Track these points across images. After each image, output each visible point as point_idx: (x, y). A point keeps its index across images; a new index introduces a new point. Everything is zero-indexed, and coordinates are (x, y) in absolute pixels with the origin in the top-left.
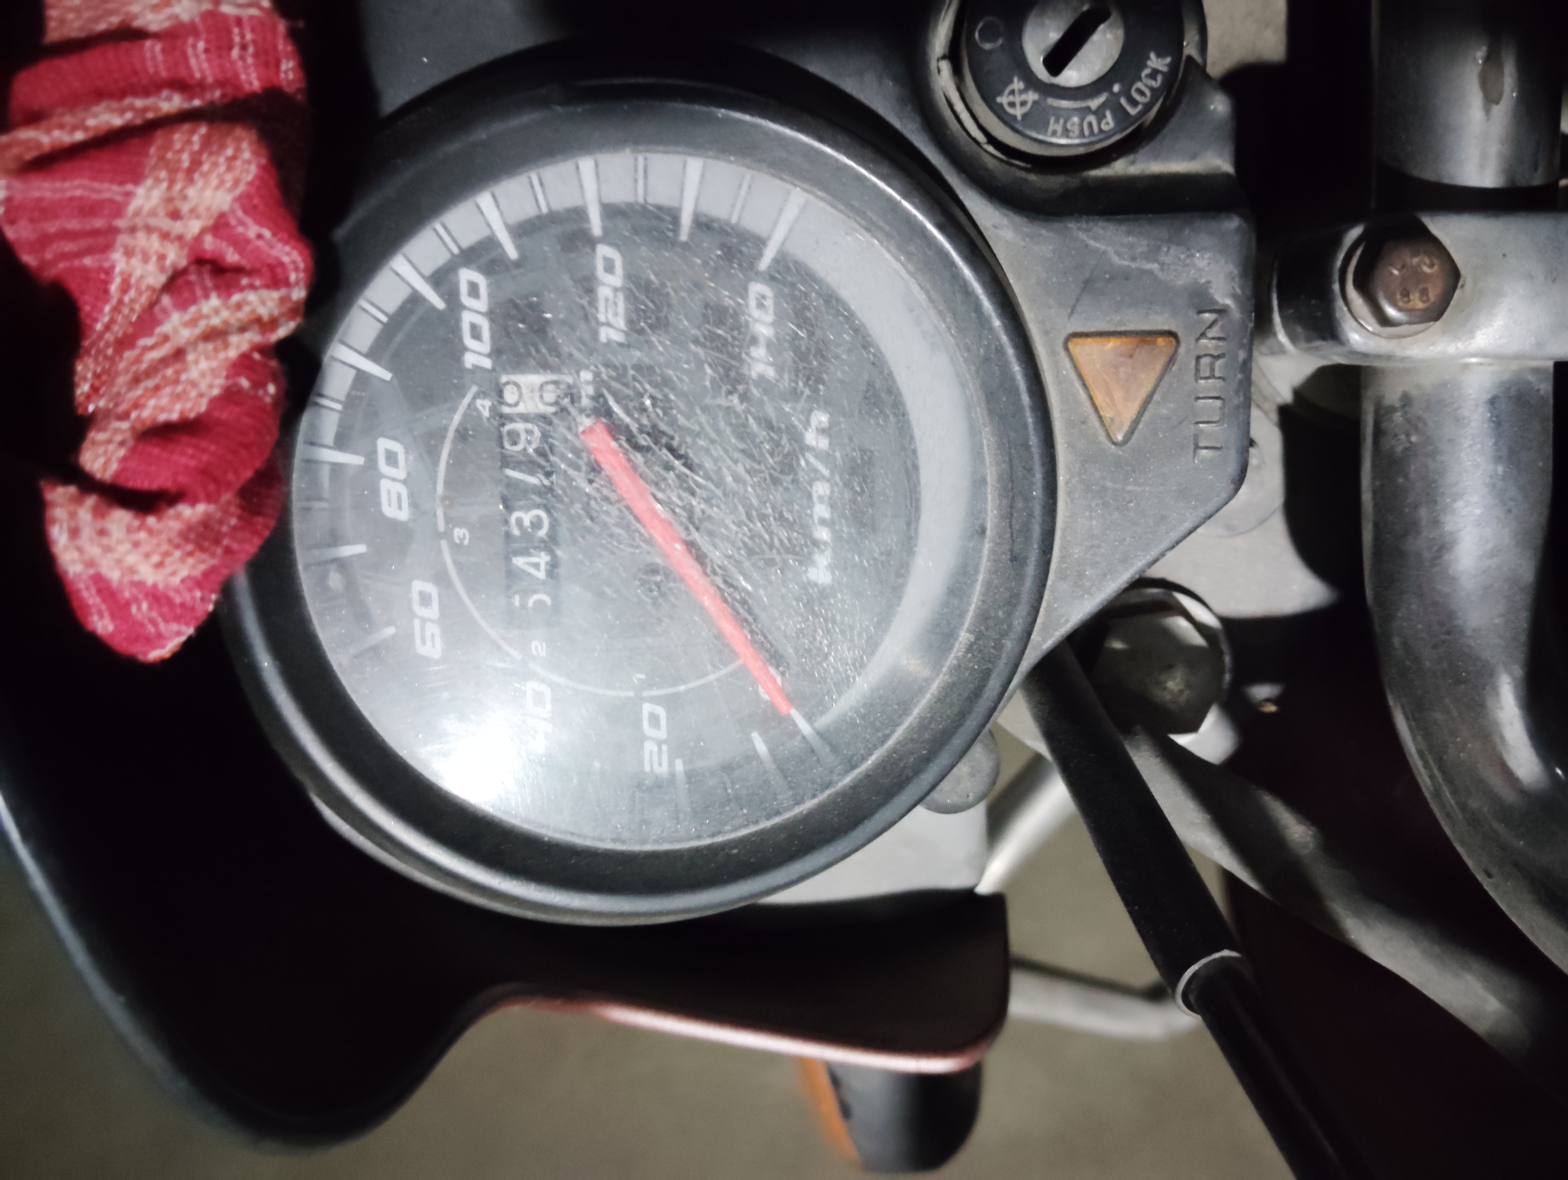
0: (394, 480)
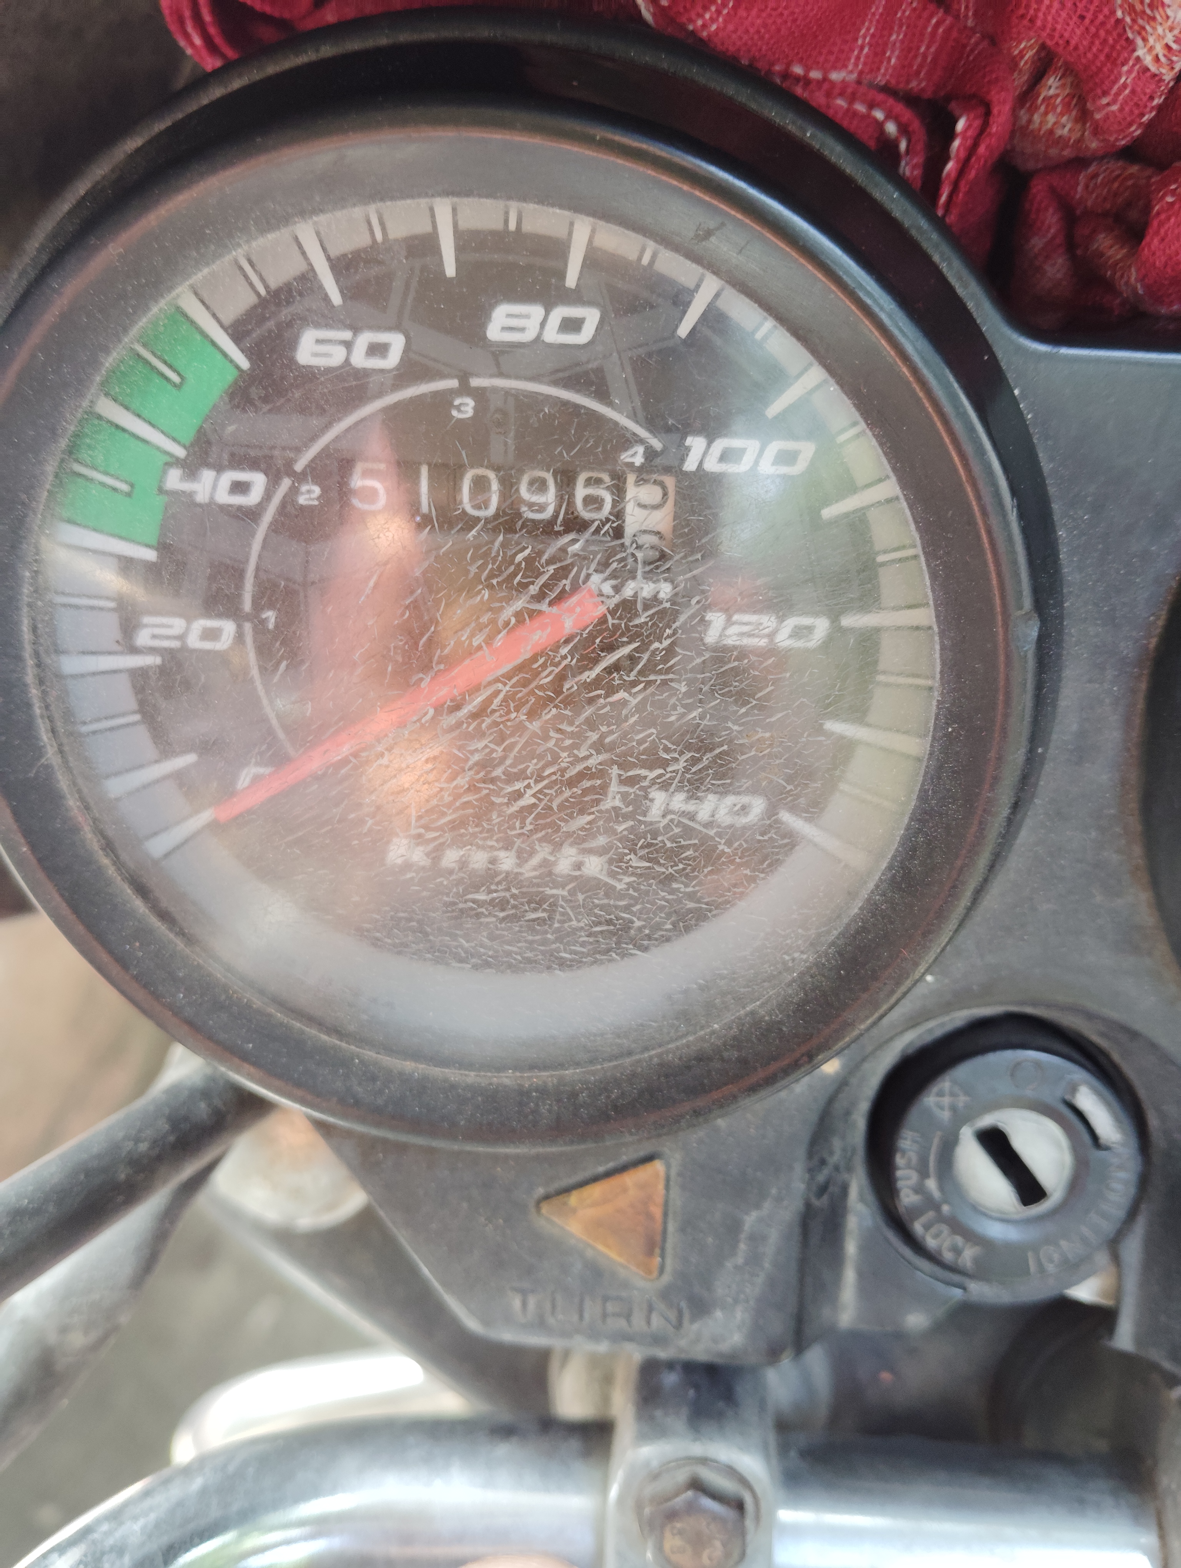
0: (543, 324)
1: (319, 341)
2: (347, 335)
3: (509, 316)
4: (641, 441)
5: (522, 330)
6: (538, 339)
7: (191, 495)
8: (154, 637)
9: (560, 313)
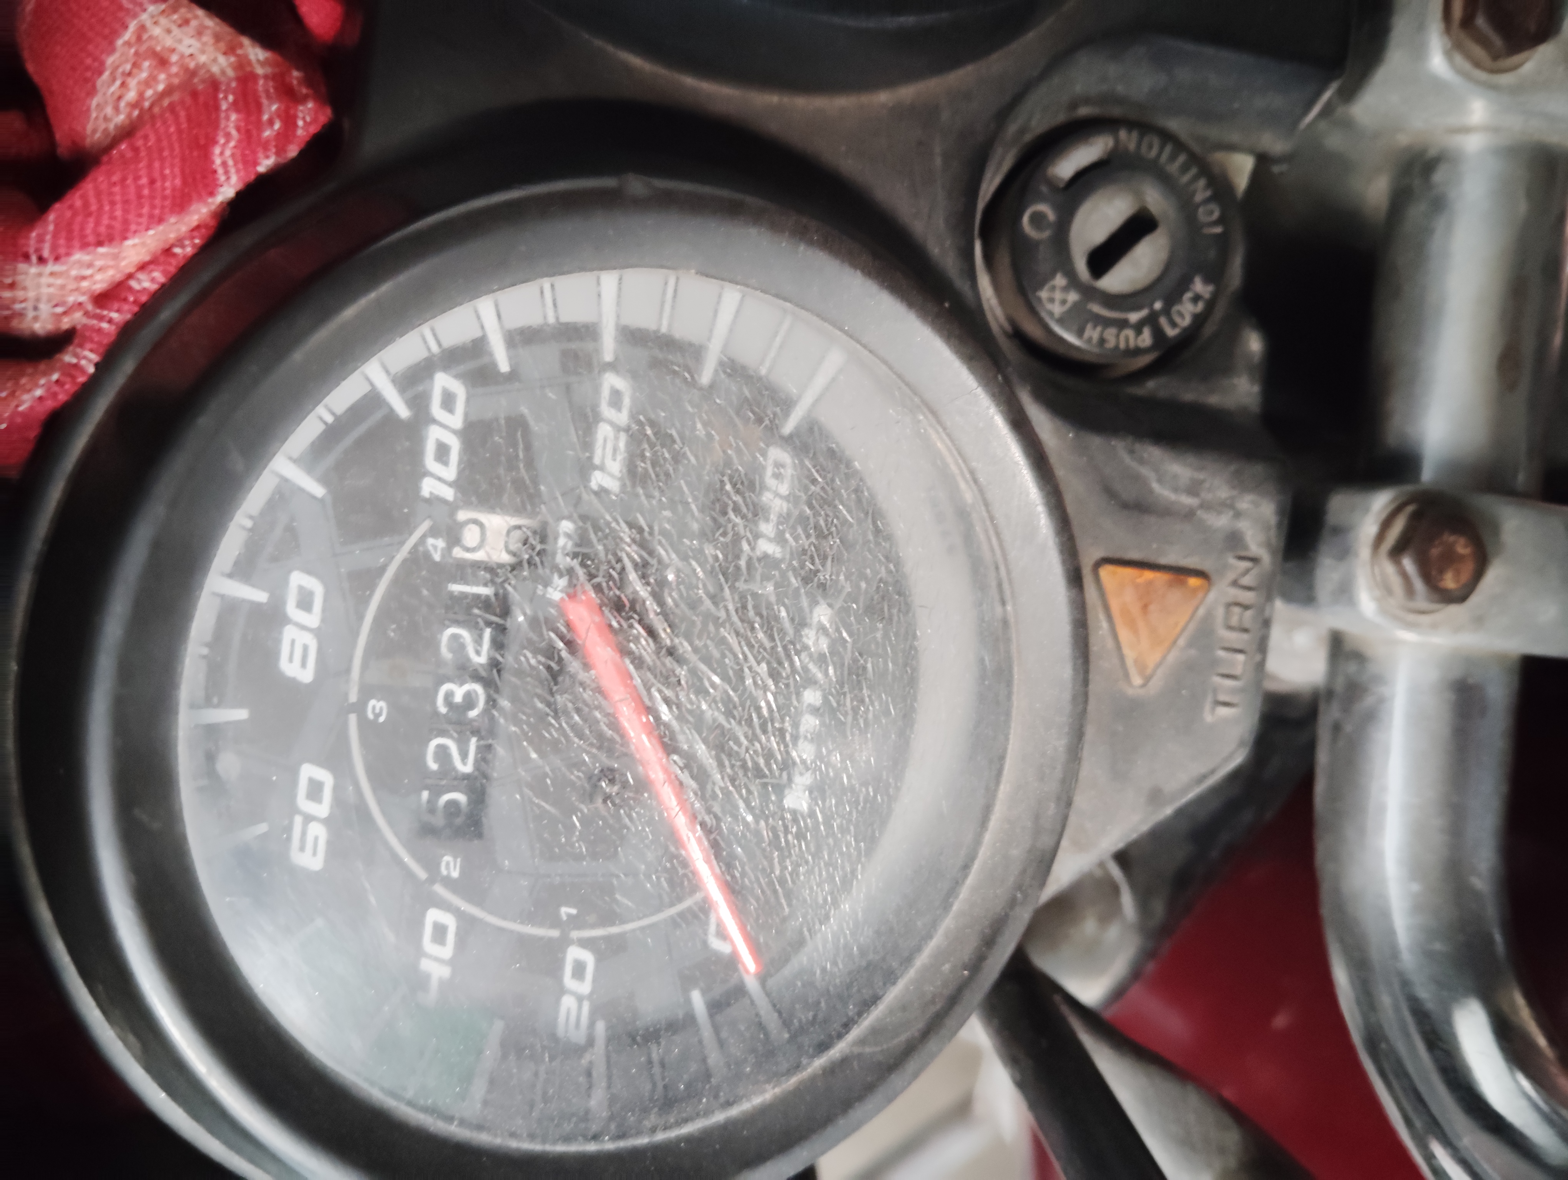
0: (303, 628)
1: (302, 849)
2: (298, 820)
3: (291, 660)
4: (422, 541)
5: (305, 648)
6: (316, 632)
7: (444, 983)
8: (578, 1023)
9: (292, 610)
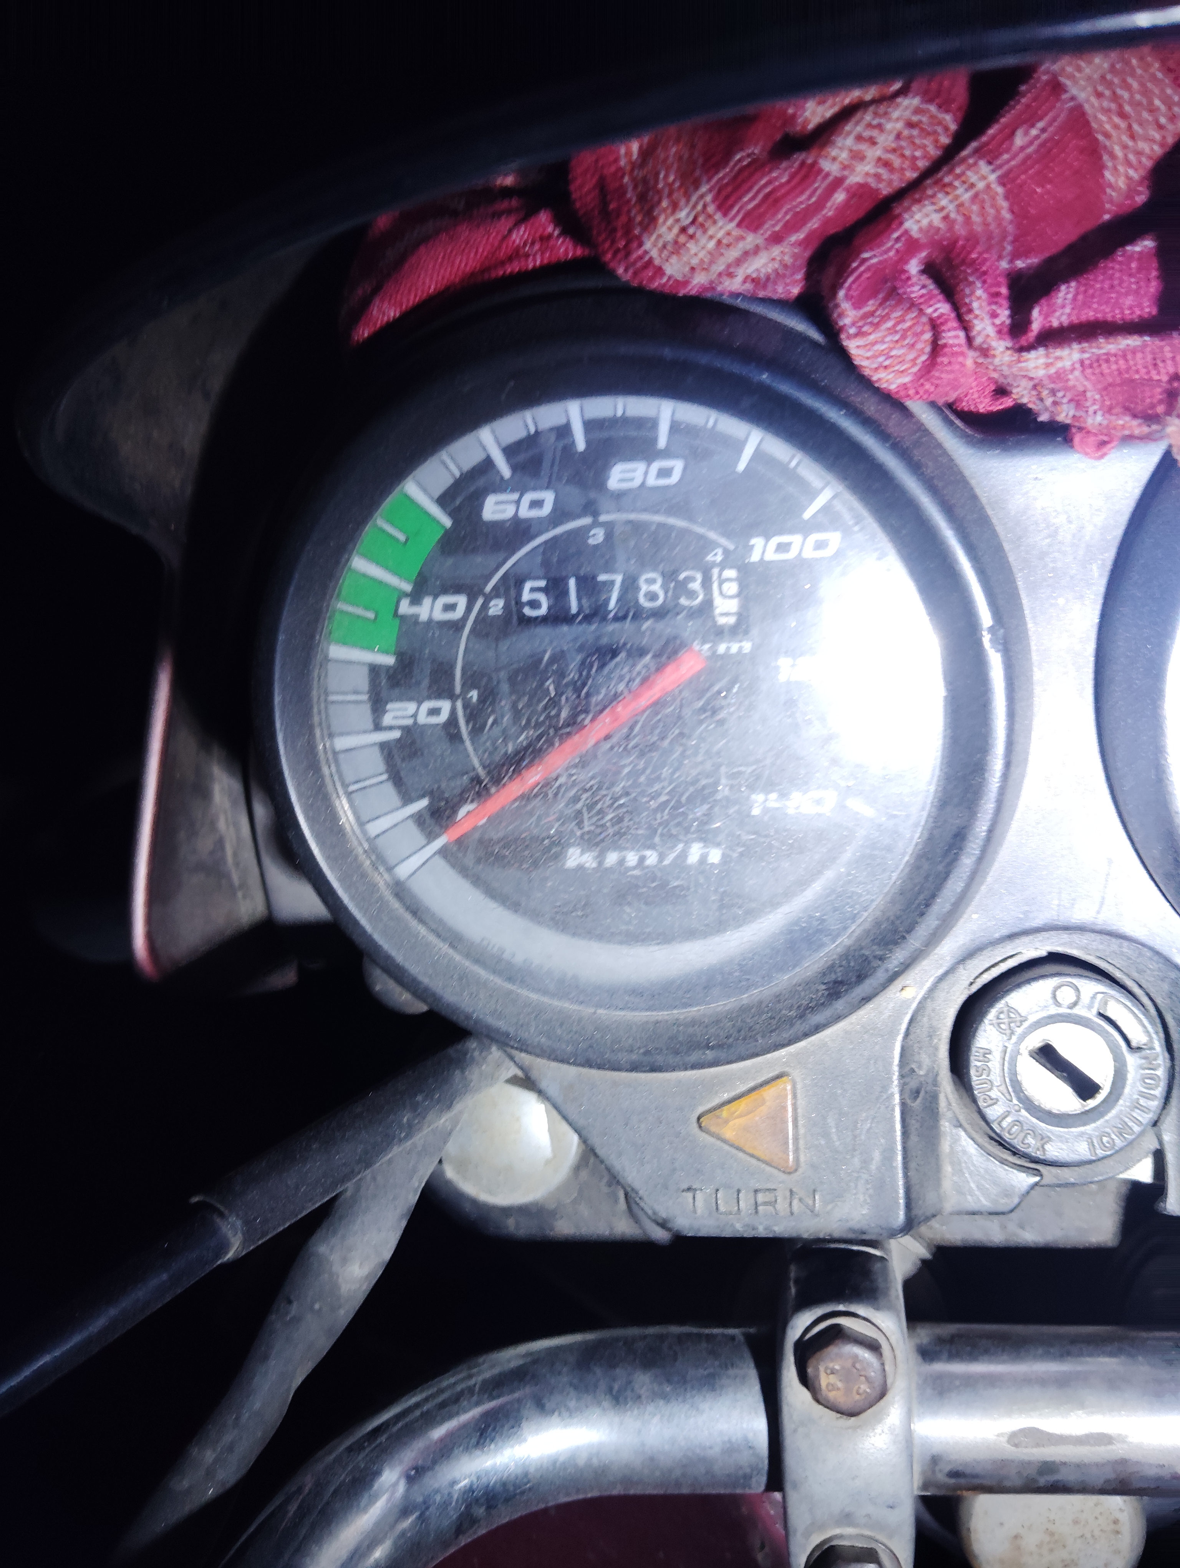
0: (646, 475)
1: (497, 503)
2: (515, 496)
3: (623, 472)
4: (719, 545)
5: (632, 480)
6: (643, 484)
7: (416, 617)
8: (395, 718)
9: (656, 466)
